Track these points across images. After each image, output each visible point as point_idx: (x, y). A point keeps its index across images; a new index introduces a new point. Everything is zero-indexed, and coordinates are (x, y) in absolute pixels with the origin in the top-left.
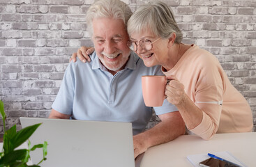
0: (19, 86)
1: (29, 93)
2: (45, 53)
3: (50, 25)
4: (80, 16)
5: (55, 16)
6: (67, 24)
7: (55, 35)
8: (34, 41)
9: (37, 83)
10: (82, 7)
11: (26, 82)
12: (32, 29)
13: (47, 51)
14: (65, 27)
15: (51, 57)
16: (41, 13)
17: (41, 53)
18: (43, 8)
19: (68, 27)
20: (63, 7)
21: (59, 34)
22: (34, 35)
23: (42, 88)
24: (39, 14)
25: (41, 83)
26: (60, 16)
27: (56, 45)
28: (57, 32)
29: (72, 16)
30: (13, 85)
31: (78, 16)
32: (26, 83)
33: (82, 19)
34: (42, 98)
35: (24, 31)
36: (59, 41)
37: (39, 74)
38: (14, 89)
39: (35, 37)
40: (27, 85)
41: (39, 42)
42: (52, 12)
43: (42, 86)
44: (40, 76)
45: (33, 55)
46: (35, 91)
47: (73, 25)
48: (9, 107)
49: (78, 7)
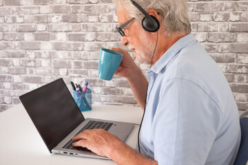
2: (96, 48)
5: (106, 6)
8: (84, 35)
11: (75, 79)
13: (97, 46)
17: (91, 48)
22: (84, 28)
24: (90, 5)
28: (108, 24)
35: (74, 24)
36: (110, 35)
39: (85, 30)
44: (89, 73)
45: (82, 50)
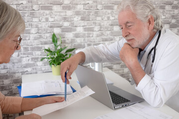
0: (20, 61)
1: (27, 66)
3: (40, 18)
4: (61, 12)
6: (52, 17)
7: (44, 25)
9: (32, 59)
10: (62, 5)
12: (28, 22)
14: (51, 19)
15: (41, 40)
16: (34, 10)
18: (35, 7)
19: (53, 20)
20: (49, 6)
21: (47, 24)
23: (36, 62)
25: (35, 58)
26: (47, 12)
27: (45, 32)
29: (55, 12)
30: (15, 61)
31: (59, 12)
32: (24, 59)
33: (62, 14)
34: (36, 69)
37: (34, 52)
38: (16, 64)
40: (25, 61)
41: (33, 31)
42: (42, 9)
43: (36, 60)
46: (31, 64)
47: (56, 18)
48: (12, 76)
49: (59, 6)
